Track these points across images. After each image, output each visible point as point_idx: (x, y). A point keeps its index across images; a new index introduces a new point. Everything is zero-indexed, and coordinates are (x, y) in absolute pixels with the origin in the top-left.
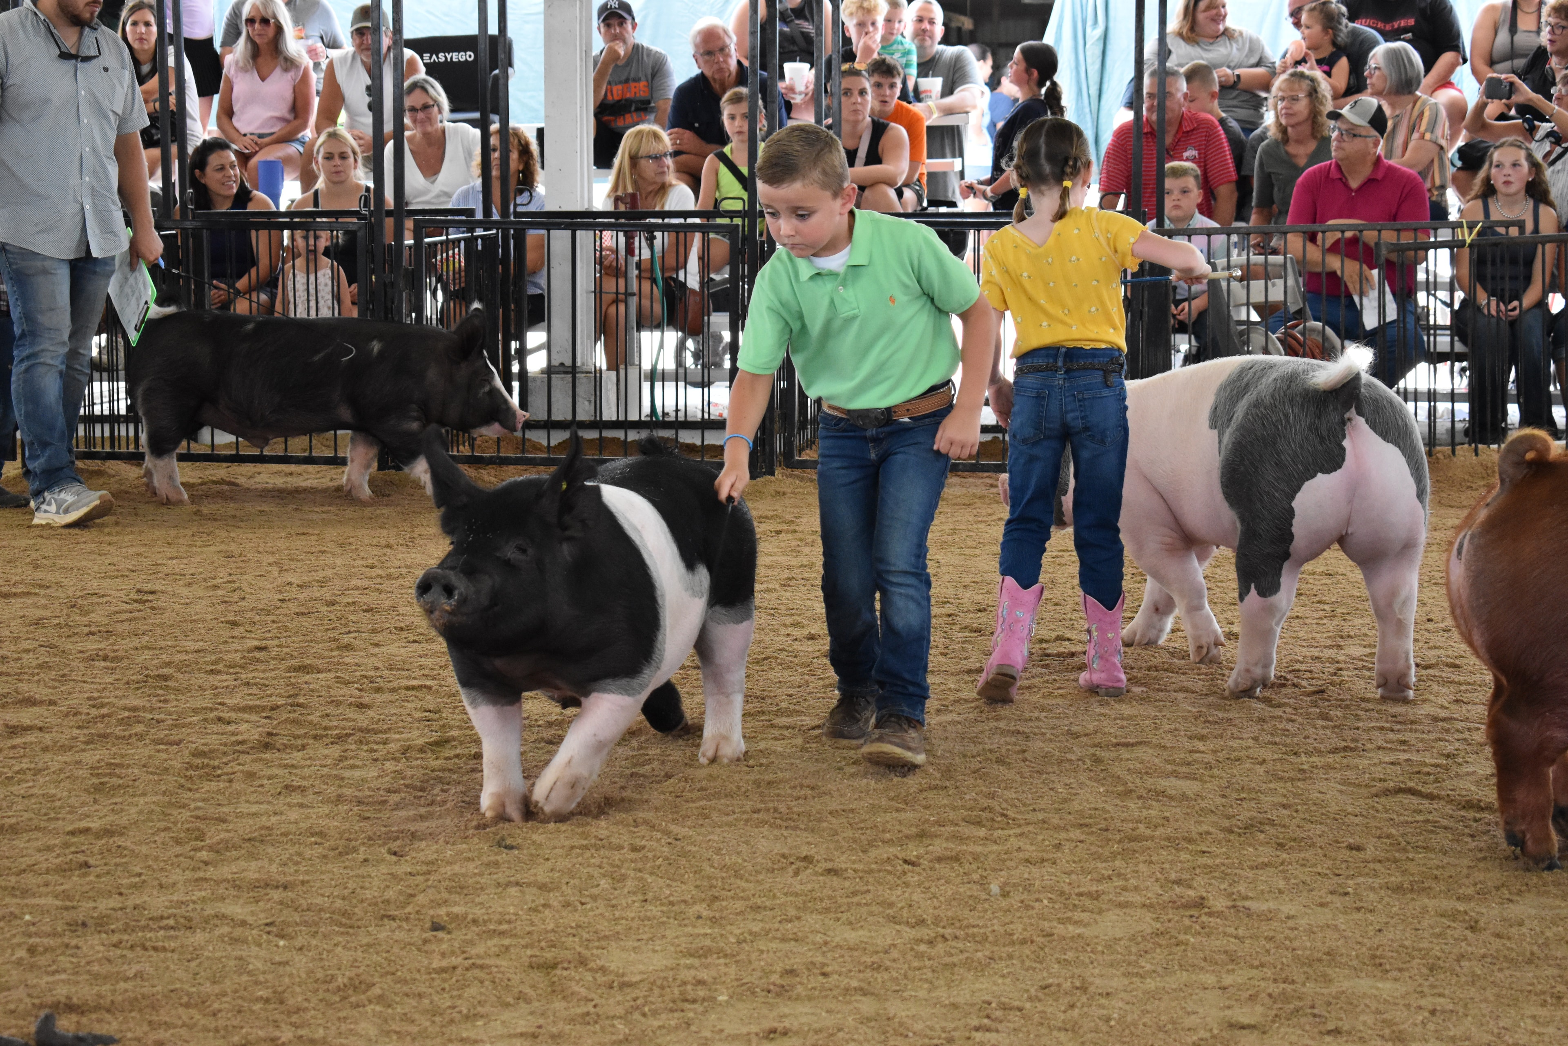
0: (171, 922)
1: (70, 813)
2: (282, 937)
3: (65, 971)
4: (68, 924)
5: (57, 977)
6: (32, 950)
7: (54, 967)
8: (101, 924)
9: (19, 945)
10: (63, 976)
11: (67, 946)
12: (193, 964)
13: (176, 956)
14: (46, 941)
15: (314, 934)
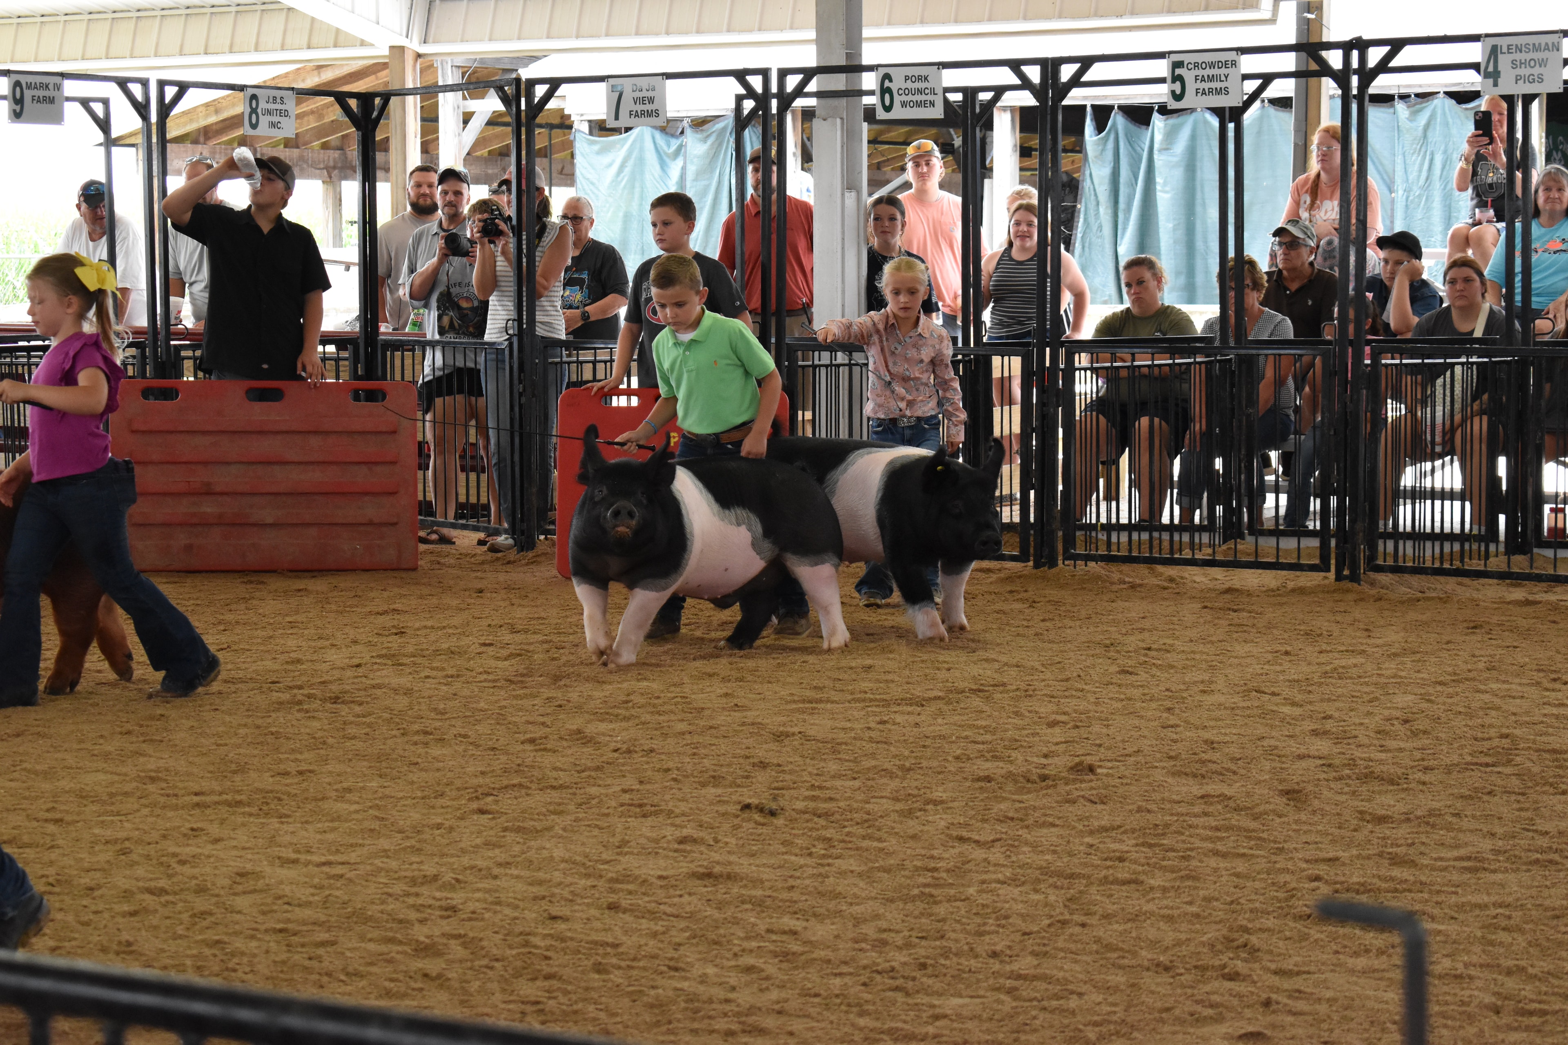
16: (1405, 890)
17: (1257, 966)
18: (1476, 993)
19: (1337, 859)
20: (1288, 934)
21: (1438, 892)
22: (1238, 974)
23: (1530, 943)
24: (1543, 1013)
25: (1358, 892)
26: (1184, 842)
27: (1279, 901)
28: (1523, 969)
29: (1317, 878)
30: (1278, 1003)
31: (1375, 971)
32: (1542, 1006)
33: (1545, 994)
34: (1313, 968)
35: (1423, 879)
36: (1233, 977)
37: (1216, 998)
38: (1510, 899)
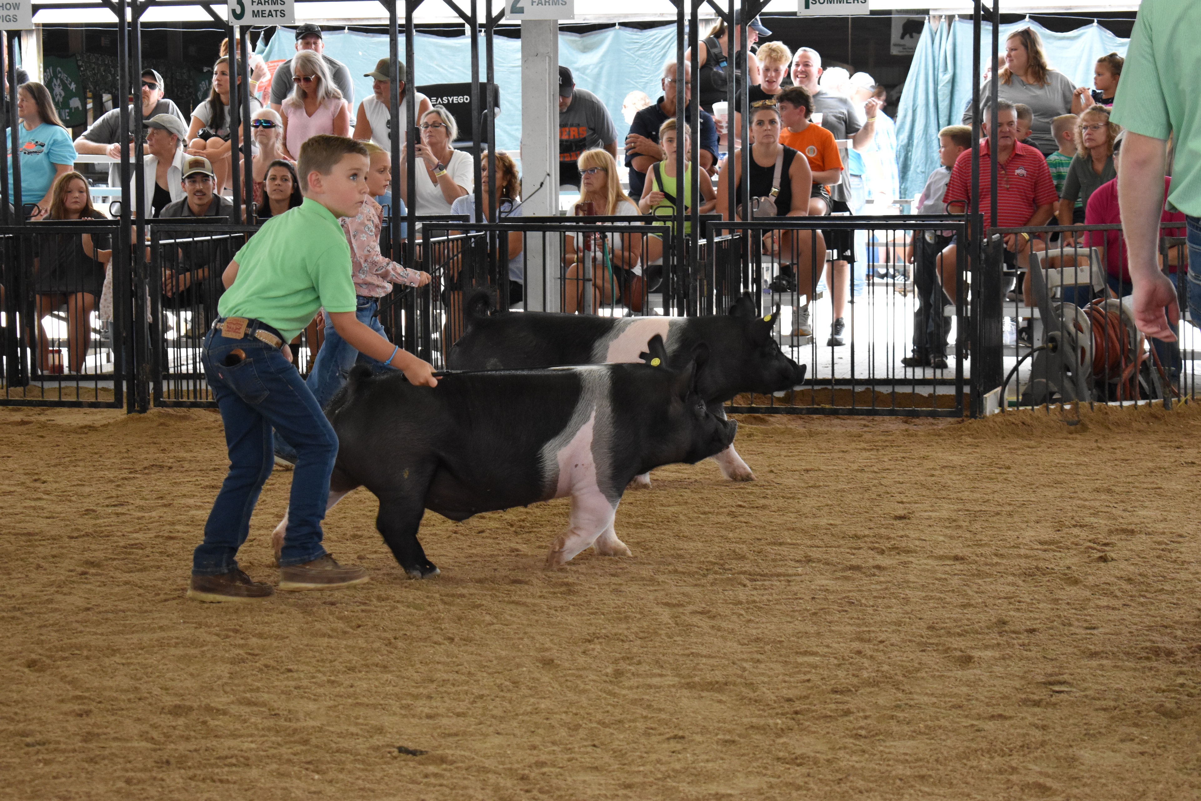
0: (234, 761)
1: (159, 677)
2: (318, 772)
4: (156, 762)
6: (128, 781)
7: (145, 795)
8: (181, 762)
9: (119, 778)
11: (155, 779)
12: (249, 793)
13: (236, 787)
14: (139, 775)
15: (341, 770)
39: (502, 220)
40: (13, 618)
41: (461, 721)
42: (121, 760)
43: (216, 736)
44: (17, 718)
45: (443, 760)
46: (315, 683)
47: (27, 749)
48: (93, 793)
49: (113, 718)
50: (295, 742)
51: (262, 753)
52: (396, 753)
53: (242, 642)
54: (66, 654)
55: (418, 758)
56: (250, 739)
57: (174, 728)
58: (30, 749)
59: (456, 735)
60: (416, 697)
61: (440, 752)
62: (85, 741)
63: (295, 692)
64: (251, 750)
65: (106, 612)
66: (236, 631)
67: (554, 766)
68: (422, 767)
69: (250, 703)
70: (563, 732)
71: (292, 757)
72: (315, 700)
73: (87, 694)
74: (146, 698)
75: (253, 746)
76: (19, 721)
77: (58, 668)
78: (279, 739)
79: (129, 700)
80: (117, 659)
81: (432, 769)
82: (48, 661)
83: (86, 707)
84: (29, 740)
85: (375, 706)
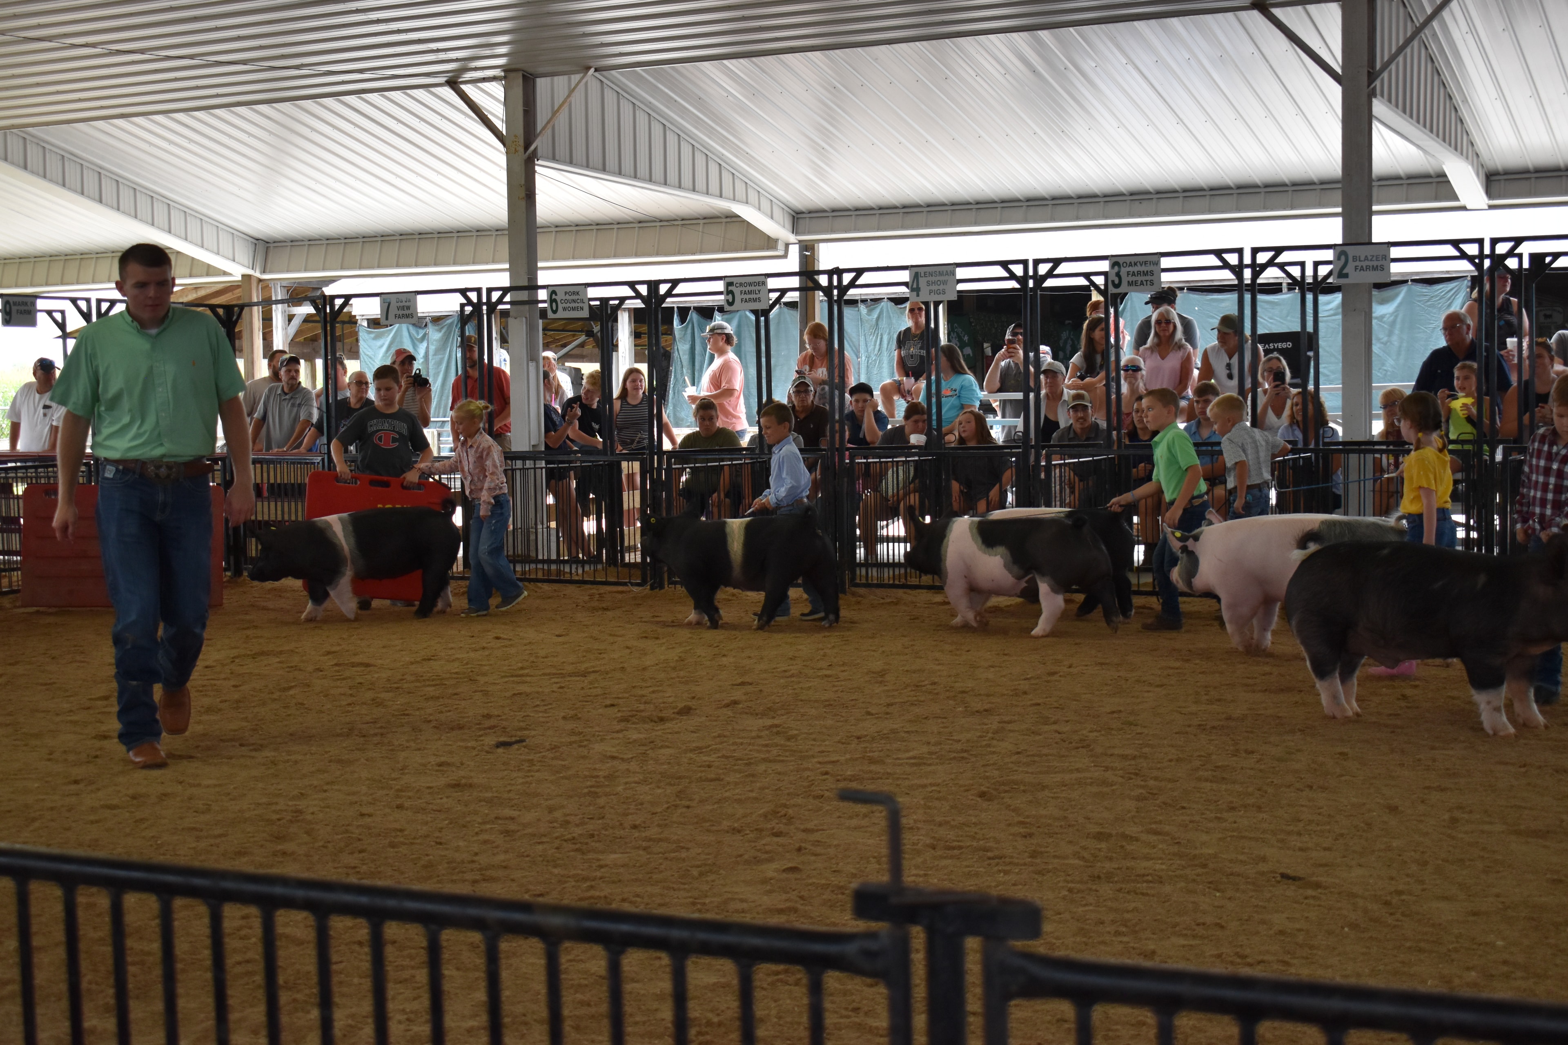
0: (1150, 878)
1: (1081, 809)
2: (1218, 891)
3: (1091, 904)
4: (1089, 876)
5: (1087, 908)
6: (1070, 890)
7: (1084, 903)
8: (1109, 877)
9: (1063, 887)
10: (1091, 908)
11: (1090, 889)
12: (1167, 904)
13: (1155, 899)
14: (1078, 886)
15: (1237, 890)
16: (878, 778)
17: (792, 827)
18: (921, 837)
19: (838, 761)
20: (810, 807)
21: (898, 779)
22: (781, 832)
23: (952, 807)
24: (960, 848)
25: (851, 781)
26: (747, 754)
27: (804, 787)
28: (947, 823)
29: (826, 773)
30: (806, 849)
31: (863, 827)
32: (960, 844)
33: (962, 836)
34: (825, 827)
35: (889, 771)
36: (778, 834)
37: (768, 848)
38: (940, 781)
39: (1325, 444)
40: (963, 758)
41: (1327, 853)
42: (1063, 874)
43: (1133, 858)
44: (978, 837)
45: (1317, 886)
46: (1206, 819)
47: (989, 861)
48: (1045, 898)
49: (1051, 840)
50: (1196, 866)
51: (1170, 873)
52: (1279, 879)
53: (1143, 783)
54: (1007, 788)
55: (1297, 883)
56: (1160, 862)
57: (1100, 850)
58: (992, 861)
59: (1326, 865)
60: (1289, 833)
61: (1315, 879)
62: (1032, 857)
63: (1191, 826)
64: (1163, 870)
65: (1033, 755)
66: (1136, 774)
67: (1410, 894)
68: (1301, 891)
69: (1156, 833)
70: (1414, 868)
71: (1195, 877)
72: (1207, 832)
73: (1028, 820)
74: (1073, 826)
75: (1164, 867)
76: (979, 840)
77: (1003, 798)
78: (1183, 863)
79: (1061, 826)
80: (1046, 792)
81: (1310, 892)
82: (994, 793)
83: (1028, 830)
84: (990, 854)
85: (1256, 839)
